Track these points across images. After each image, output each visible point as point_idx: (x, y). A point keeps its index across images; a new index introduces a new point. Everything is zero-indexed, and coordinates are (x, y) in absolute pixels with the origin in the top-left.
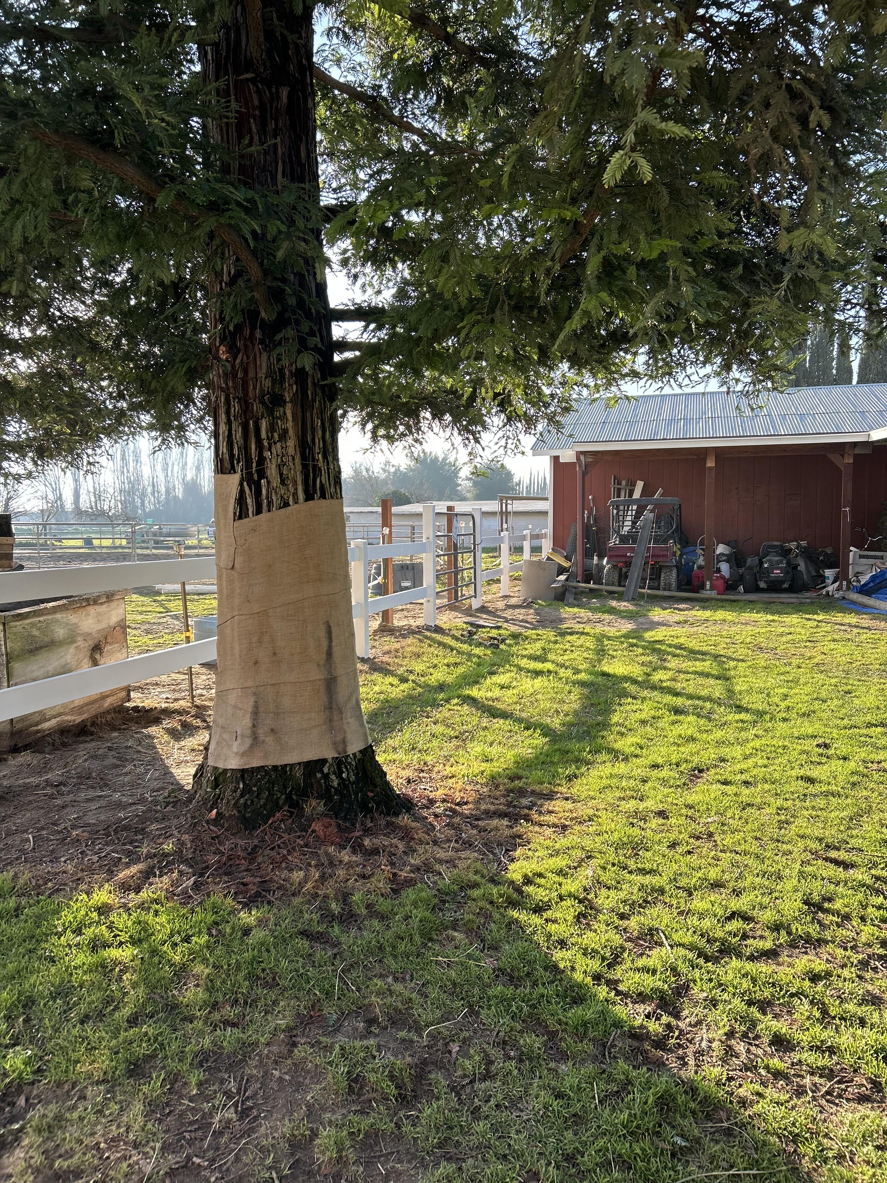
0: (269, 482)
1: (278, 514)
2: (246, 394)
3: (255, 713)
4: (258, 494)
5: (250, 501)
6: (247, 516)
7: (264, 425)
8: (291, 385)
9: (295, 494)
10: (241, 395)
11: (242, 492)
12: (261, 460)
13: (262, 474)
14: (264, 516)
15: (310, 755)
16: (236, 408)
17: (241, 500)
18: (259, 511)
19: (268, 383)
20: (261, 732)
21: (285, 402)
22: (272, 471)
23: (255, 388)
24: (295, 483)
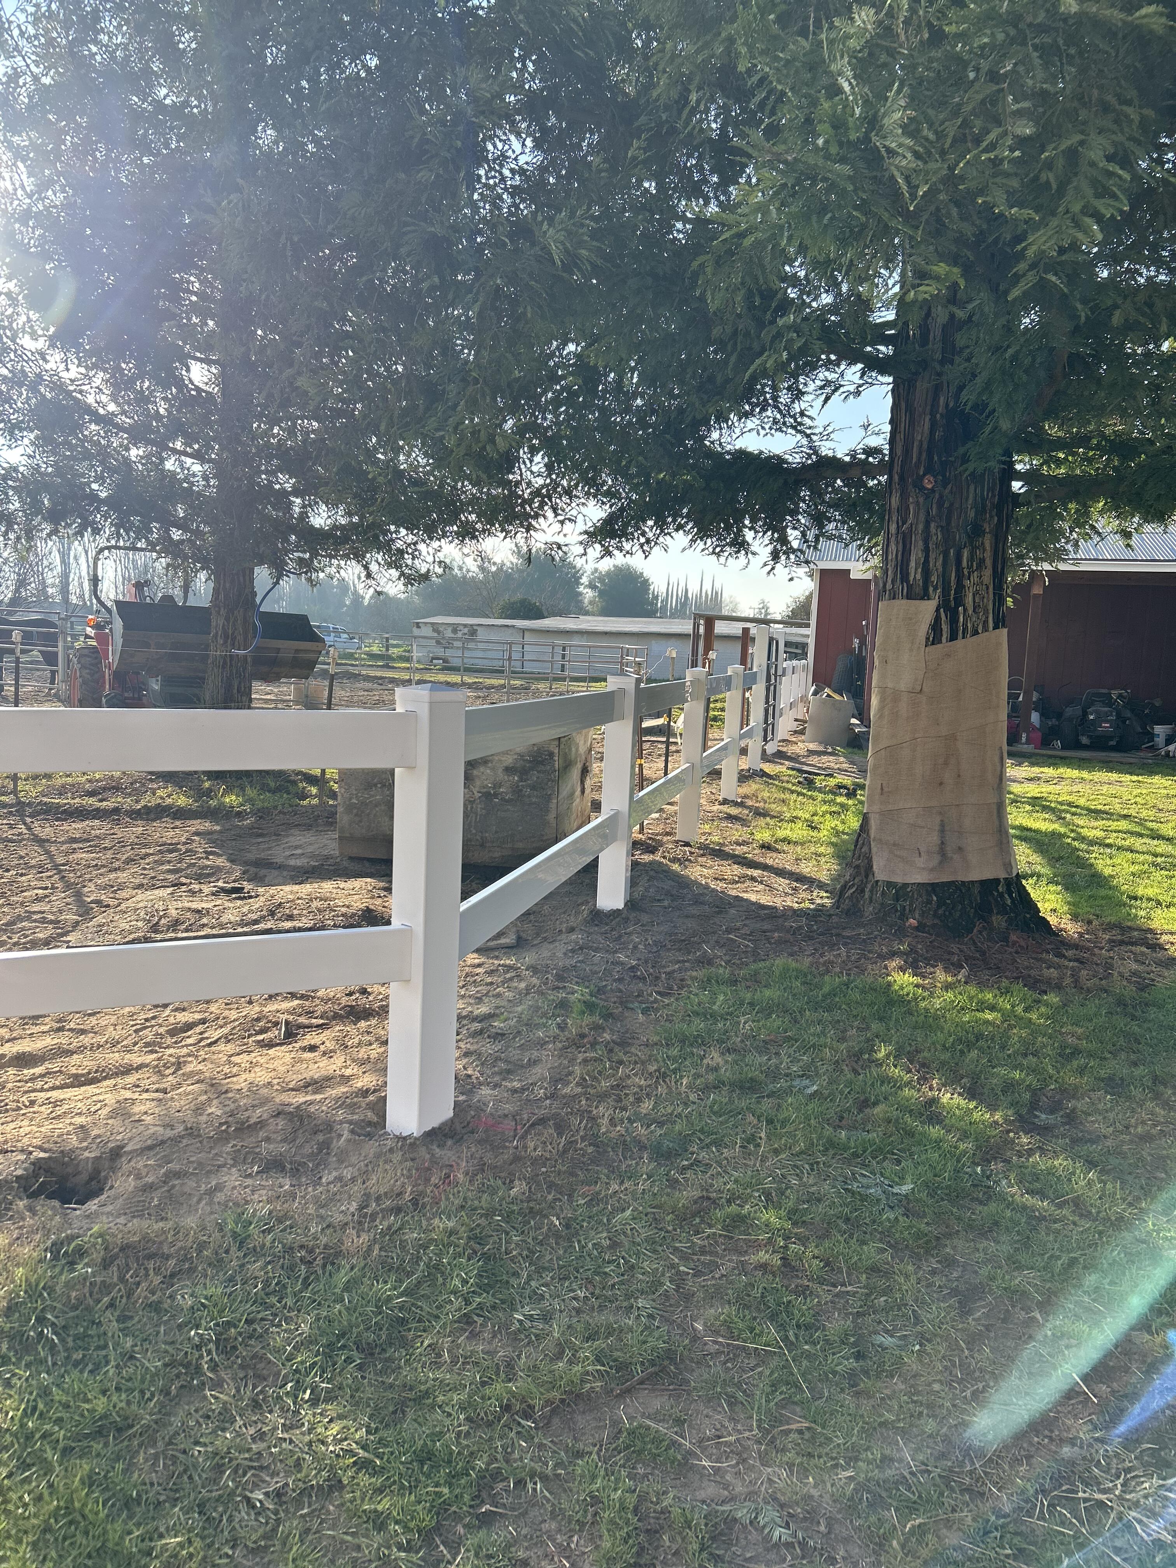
0: (965, 610)
1: (971, 641)
2: (949, 523)
3: (942, 831)
4: (954, 621)
5: (945, 628)
6: (940, 642)
7: (966, 554)
8: (991, 517)
9: (986, 622)
10: (944, 524)
11: (937, 619)
12: (960, 587)
13: (959, 601)
14: (959, 643)
15: (987, 874)
16: (936, 535)
17: (935, 626)
18: (953, 637)
19: (972, 514)
20: (949, 849)
21: (984, 532)
22: (969, 601)
23: (959, 517)
24: (986, 612)
